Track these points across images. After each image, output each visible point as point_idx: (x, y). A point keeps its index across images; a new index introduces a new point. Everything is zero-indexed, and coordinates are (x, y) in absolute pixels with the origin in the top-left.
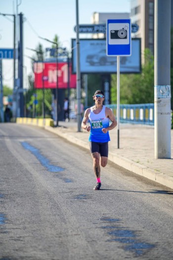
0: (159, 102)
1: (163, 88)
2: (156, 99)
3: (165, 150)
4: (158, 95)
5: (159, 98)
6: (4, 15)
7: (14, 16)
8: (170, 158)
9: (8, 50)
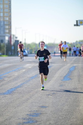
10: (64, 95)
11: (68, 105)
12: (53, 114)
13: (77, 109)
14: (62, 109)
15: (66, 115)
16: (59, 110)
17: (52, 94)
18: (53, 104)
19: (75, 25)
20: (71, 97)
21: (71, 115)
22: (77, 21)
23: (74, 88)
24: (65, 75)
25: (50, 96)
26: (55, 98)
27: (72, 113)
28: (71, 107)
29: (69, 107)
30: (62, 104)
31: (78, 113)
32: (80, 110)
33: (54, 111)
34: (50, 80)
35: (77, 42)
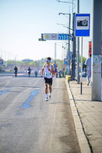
0: (94, 65)
1: (96, 56)
2: (92, 64)
3: (97, 96)
4: (93, 61)
5: (94, 63)
6: (64, 14)
7: (70, 15)
8: (101, 101)
9: (66, 35)
10: (22, 126)
11: (24, 139)
12: (5, 150)
13: (35, 143)
14: (16, 144)
15: (20, 151)
16: (12, 145)
17: (6, 125)
18: (6, 138)
19: (40, 40)
20: (29, 129)
21: (26, 151)
22: (42, 34)
23: (33, 118)
24: (25, 100)
25: (4, 127)
26: (10, 130)
27: (28, 149)
28: (28, 142)
29: (25, 142)
30: (18, 137)
31: (36, 149)
32: (38, 145)
33: (6, 146)
34: (6, 108)
35: (43, 59)
